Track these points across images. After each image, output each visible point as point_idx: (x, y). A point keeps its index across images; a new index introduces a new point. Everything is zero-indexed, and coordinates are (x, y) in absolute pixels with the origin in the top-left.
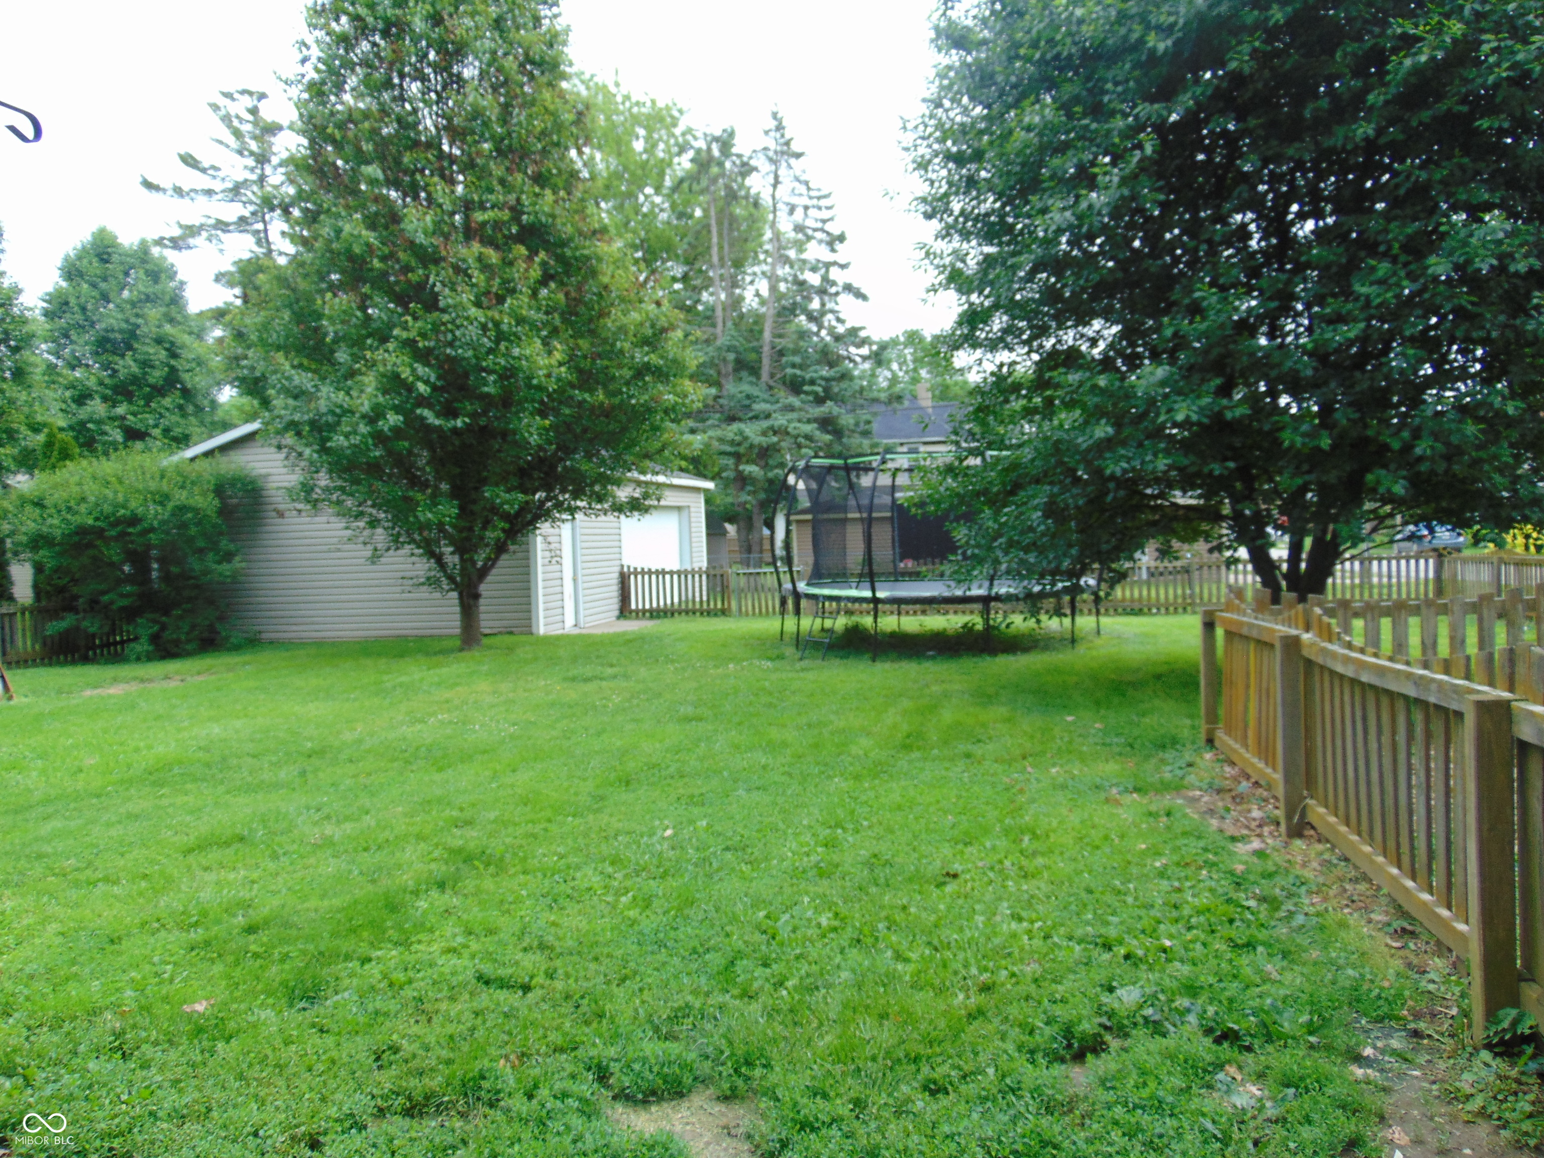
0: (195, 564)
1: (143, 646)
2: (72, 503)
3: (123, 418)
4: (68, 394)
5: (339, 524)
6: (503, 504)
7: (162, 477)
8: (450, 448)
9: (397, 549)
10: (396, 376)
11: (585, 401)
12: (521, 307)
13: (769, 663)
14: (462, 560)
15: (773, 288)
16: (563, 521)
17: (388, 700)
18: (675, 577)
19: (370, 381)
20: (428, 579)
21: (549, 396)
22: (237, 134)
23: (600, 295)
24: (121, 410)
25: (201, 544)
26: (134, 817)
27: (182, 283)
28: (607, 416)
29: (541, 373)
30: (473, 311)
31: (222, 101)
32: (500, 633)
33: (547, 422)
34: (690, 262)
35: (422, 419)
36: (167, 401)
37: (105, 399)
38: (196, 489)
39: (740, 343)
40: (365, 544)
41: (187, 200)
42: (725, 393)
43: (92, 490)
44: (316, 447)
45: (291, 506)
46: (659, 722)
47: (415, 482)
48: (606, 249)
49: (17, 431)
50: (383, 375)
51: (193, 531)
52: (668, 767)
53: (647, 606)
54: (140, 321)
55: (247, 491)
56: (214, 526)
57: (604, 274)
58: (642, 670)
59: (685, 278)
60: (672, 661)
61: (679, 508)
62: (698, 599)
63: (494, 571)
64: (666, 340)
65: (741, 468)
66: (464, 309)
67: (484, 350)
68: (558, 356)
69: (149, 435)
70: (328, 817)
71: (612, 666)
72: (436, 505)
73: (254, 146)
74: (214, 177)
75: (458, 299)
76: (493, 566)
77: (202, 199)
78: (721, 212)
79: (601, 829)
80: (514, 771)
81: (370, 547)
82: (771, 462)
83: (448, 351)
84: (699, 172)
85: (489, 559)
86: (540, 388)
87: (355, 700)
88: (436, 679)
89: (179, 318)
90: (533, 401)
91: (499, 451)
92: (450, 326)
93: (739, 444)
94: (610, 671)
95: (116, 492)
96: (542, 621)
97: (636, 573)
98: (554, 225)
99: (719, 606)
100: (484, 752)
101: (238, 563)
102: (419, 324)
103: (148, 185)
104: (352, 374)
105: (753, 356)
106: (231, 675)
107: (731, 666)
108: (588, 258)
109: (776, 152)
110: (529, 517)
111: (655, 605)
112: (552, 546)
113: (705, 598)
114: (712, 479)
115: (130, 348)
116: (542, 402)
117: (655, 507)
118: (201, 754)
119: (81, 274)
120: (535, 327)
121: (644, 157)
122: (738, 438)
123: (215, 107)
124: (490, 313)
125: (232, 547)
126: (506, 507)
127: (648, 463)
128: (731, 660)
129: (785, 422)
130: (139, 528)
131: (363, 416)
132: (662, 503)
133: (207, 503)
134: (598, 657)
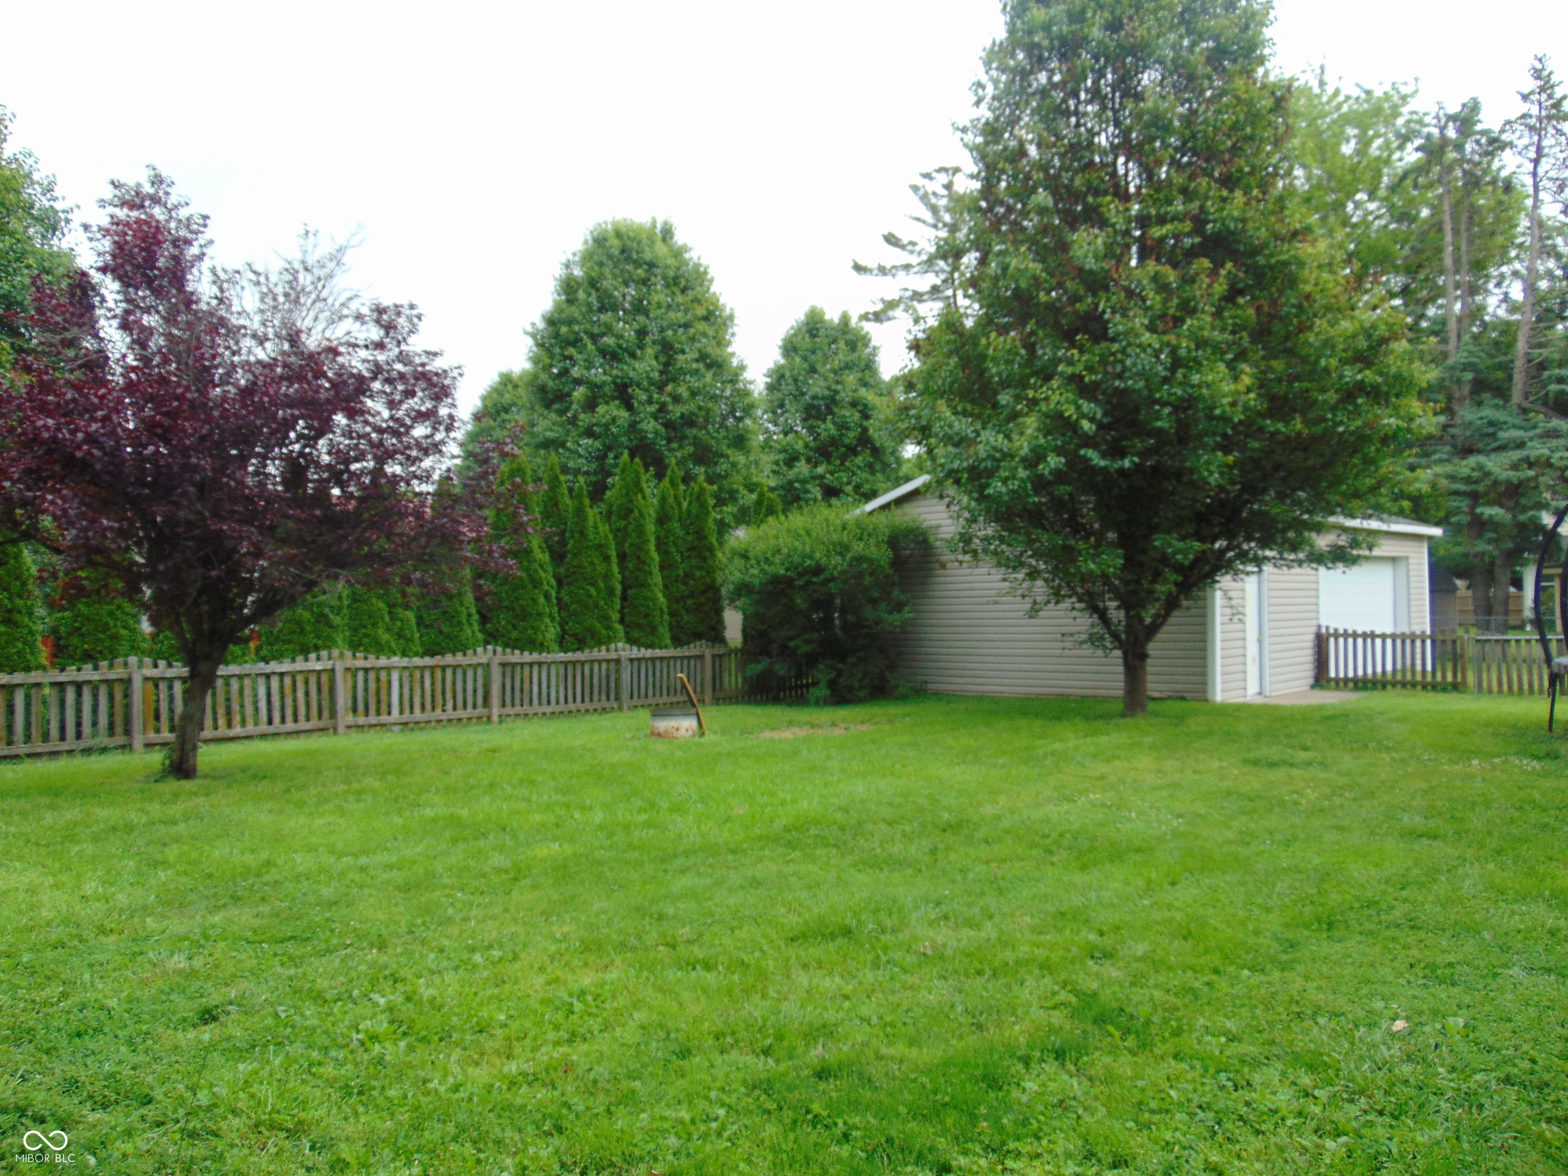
0: (869, 613)
1: (821, 691)
2: (769, 555)
3: (822, 477)
4: (782, 456)
5: (998, 574)
6: (1175, 553)
7: (844, 528)
8: (1116, 491)
9: (1057, 603)
10: (1060, 416)
11: (1278, 432)
12: (1201, 328)
13: (1535, 763)
14: (1127, 616)
15: (1530, 288)
16: (1248, 573)
17: (1037, 770)
18: (1389, 642)
19: (1031, 423)
20: (1091, 635)
21: (1234, 428)
22: (934, 209)
23: (1300, 307)
24: (820, 470)
25: (876, 594)
26: (756, 883)
27: (875, 348)
28: (1305, 450)
29: (1225, 401)
30: (1147, 337)
31: (921, 182)
32: (1170, 698)
33: (1230, 459)
34: (1412, 270)
35: (1086, 460)
36: (859, 460)
37: (809, 460)
38: (872, 541)
39: (1482, 361)
40: (1023, 596)
41: (889, 278)
42: (1458, 420)
43: (786, 542)
44: (975, 495)
45: (952, 557)
46: (1372, 833)
47: (1077, 528)
48: (1310, 250)
49: (737, 491)
50: (1047, 416)
51: (867, 580)
52: (1392, 908)
53: (1351, 674)
54: (839, 387)
55: (917, 542)
56: (887, 576)
57: (1306, 282)
58: (1347, 758)
59: (1405, 291)
60: (1388, 749)
61: (1393, 560)
62: (1419, 668)
63: (1165, 629)
64: (1387, 353)
65: (1478, 510)
66: (1137, 335)
67: (1157, 380)
68: (1247, 380)
69: (842, 491)
70: (946, 917)
71: (1305, 749)
72: (1098, 555)
73: (947, 218)
74: (912, 252)
75: (1130, 325)
76: (1163, 623)
77: (901, 274)
78: (1456, 207)
79: (1291, 1001)
80: (1173, 884)
81: (1027, 599)
82: (1523, 501)
83: (1117, 383)
84: (1429, 162)
85: (1157, 615)
86: (1223, 418)
87: (1003, 766)
88: (1092, 749)
89: (872, 381)
90: (1215, 434)
91: (1173, 493)
92: (1119, 356)
93: (1476, 482)
94: (1302, 755)
95: (804, 544)
96: (1219, 686)
97: (1336, 635)
98: (1244, 230)
99: (1449, 678)
100: (1138, 850)
101: (907, 614)
102: (1085, 357)
103: (858, 268)
104: (1015, 416)
105: (1500, 375)
106: (888, 727)
107: (1475, 762)
108: (1285, 264)
109: (1540, 119)
110: (1207, 568)
111: (1360, 672)
112: (1234, 602)
113: (1429, 668)
114: (1437, 524)
115: (831, 413)
116: (1225, 435)
117: (1367, 558)
118: (838, 816)
119: (795, 349)
120: (1218, 350)
121: (1356, 160)
122: (1475, 474)
123: (915, 188)
124: (1165, 338)
125: (903, 597)
126: (1179, 557)
127: (1356, 503)
128: (1475, 753)
129: (1546, 452)
130: (822, 577)
131: (1024, 460)
132: (1376, 552)
133: (881, 554)
134: (1287, 736)
